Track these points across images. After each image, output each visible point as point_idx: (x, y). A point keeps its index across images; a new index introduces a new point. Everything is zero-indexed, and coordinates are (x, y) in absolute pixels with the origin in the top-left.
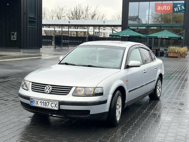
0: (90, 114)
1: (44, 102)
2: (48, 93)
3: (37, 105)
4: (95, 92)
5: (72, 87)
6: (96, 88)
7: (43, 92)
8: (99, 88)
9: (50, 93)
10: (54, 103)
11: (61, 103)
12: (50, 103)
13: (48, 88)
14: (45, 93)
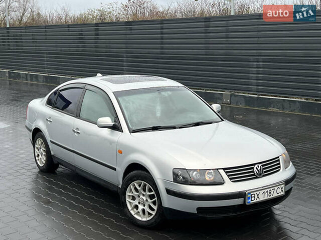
1: (268, 190)
3: (258, 200)
5: (278, 157)
9: (263, 175)
10: (280, 187)
13: (259, 169)
14: (257, 178)
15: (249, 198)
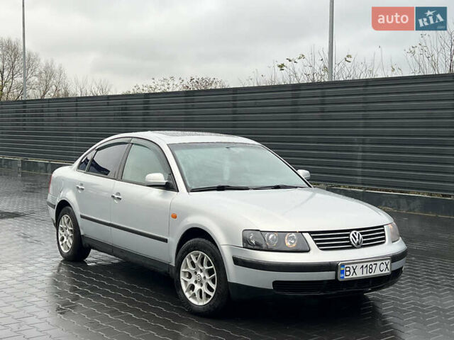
1: (369, 264)
3: (354, 276)
5: (383, 226)
9: (362, 246)
10: (384, 262)
13: (357, 237)
15: (342, 272)
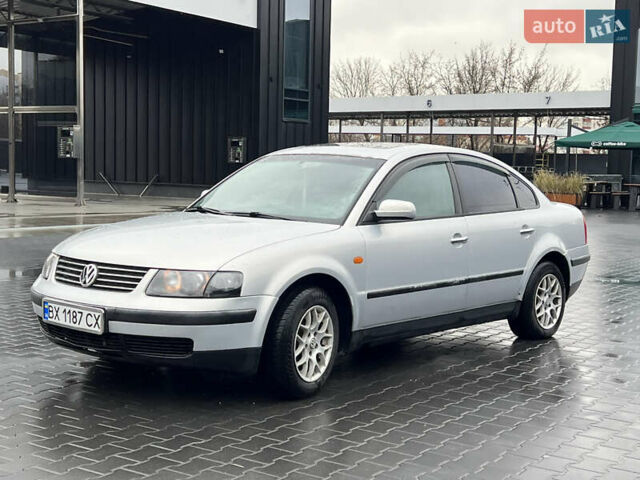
0: (194, 349)
1: (72, 309)
2: (88, 285)
3: (56, 321)
4: (211, 284)
5: (147, 269)
6: (218, 274)
7: (74, 282)
8: (229, 274)
9: (91, 287)
10: (92, 313)
11: (111, 315)
12: (85, 313)
13: (88, 272)
14: (80, 285)
15: (47, 311)
